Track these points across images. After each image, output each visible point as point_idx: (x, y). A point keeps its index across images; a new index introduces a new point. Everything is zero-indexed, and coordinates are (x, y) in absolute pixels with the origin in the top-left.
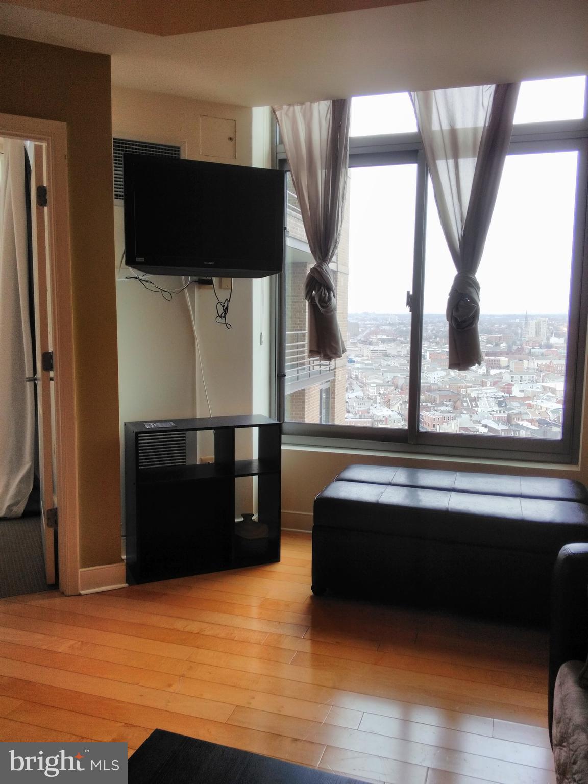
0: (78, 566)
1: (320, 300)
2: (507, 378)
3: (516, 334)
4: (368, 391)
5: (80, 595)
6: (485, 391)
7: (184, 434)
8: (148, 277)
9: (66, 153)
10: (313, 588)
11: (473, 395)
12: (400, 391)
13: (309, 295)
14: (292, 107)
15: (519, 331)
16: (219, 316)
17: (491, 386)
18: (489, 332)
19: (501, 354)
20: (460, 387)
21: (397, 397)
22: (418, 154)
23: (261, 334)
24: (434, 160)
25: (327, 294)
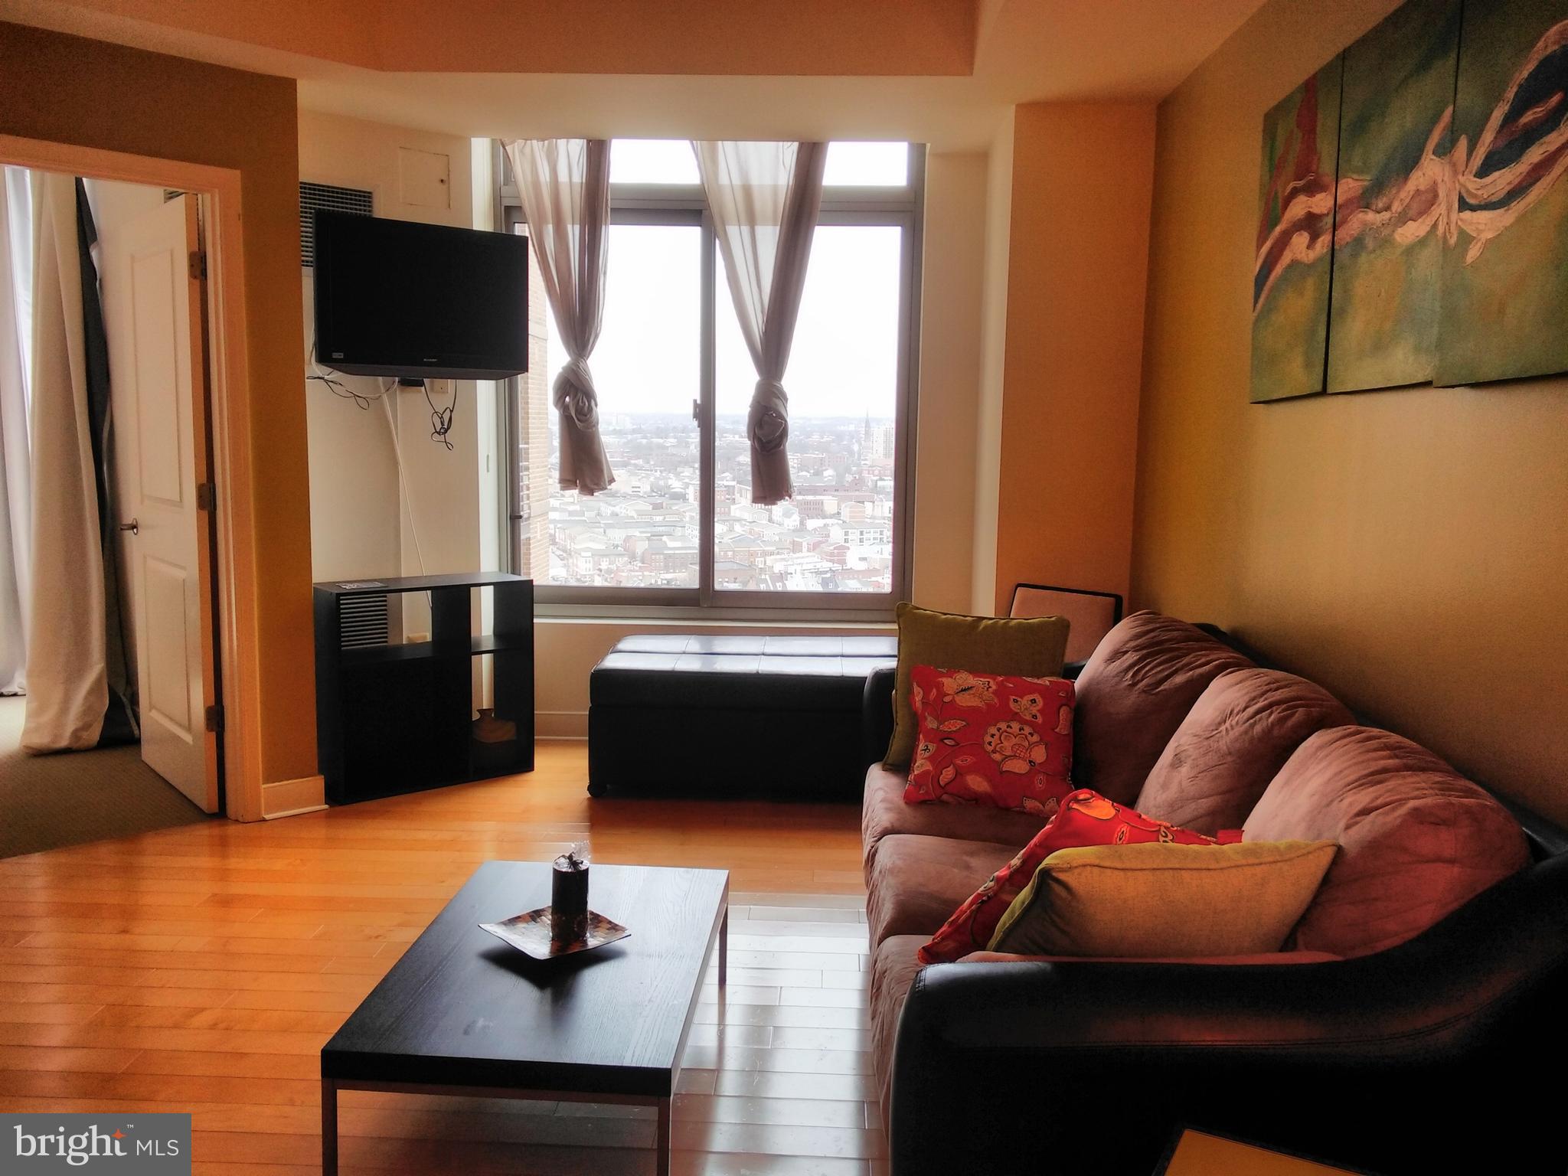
0: (261, 781)
1: (576, 411)
2: (836, 535)
3: (851, 453)
4: (577, 566)
5: (264, 820)
6: (799, 561)
7: (386, 596)
8: (336, 375)
9: (241, 212)
10: (589, 789)
11: (778, 568)
12: (640, 564)
13: (560, 401)
14: (529, 142)
15: (856, 447)
16: (436, 432)
17: (809, 551)
18: (803, 448)
19: (825, 490)
20: (752, 554)
21: (635, 576)
22: (703, 215)
23: (488, 456)
24: (724, 225)
25: (587, 403)
